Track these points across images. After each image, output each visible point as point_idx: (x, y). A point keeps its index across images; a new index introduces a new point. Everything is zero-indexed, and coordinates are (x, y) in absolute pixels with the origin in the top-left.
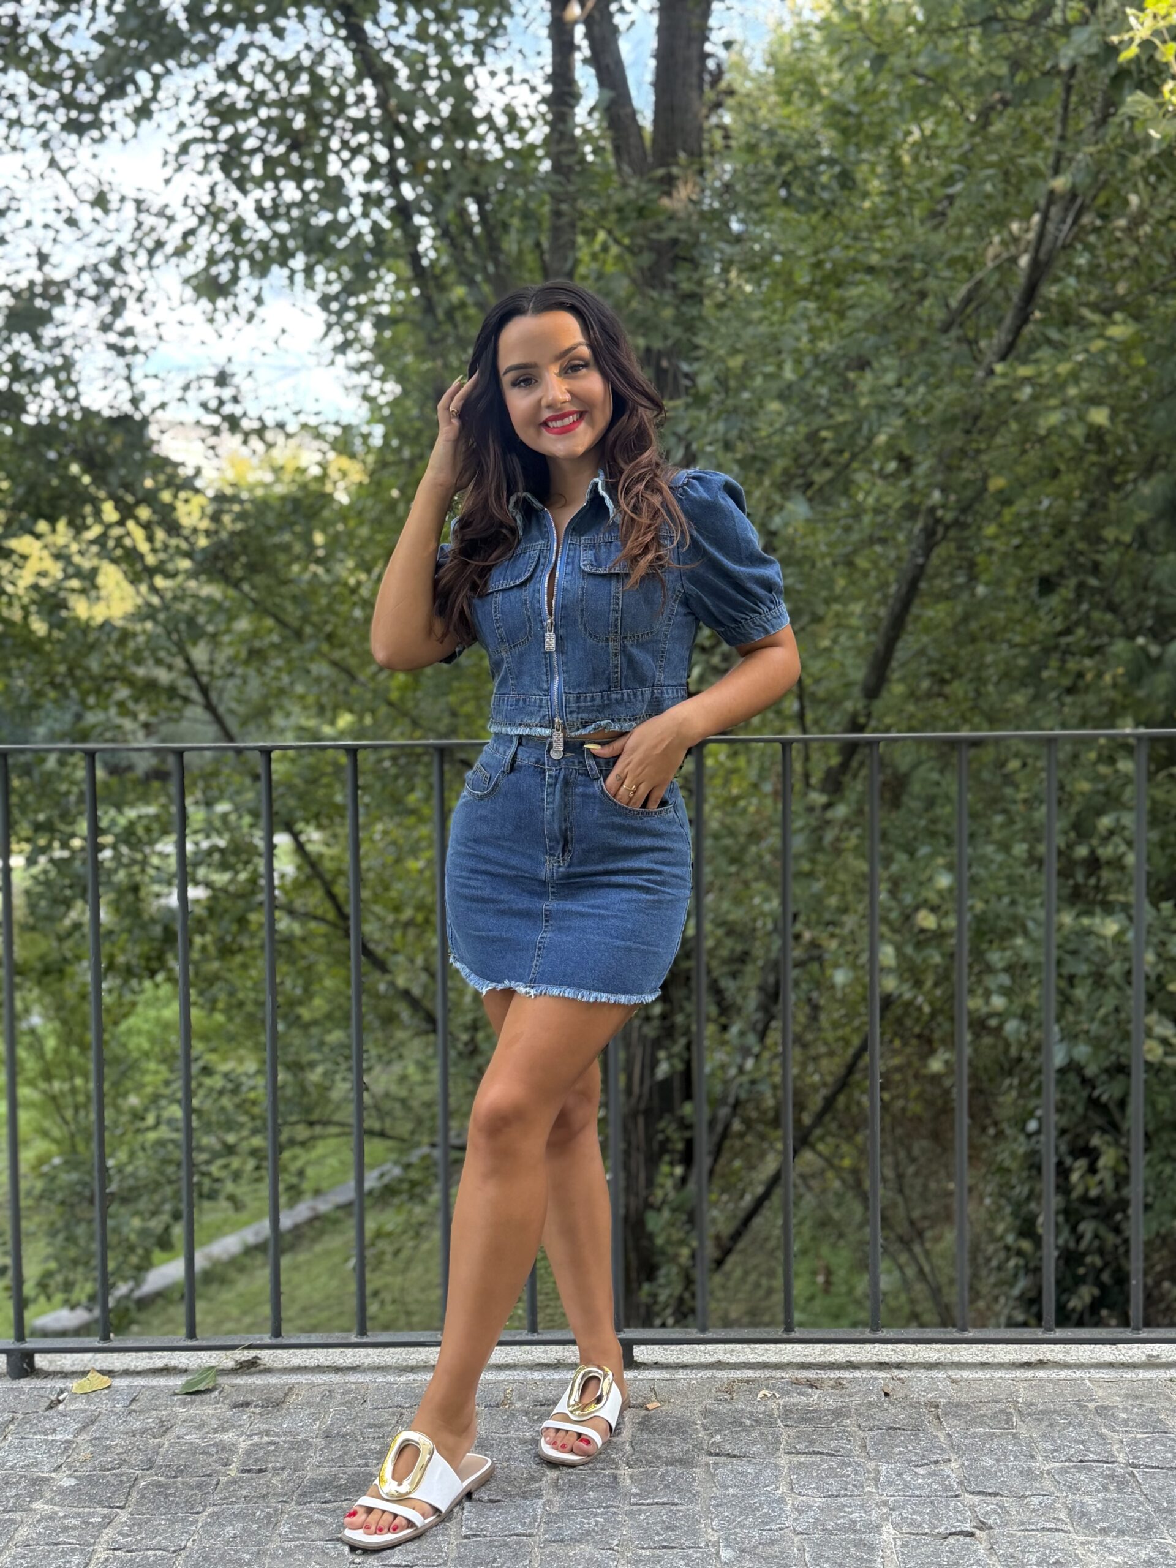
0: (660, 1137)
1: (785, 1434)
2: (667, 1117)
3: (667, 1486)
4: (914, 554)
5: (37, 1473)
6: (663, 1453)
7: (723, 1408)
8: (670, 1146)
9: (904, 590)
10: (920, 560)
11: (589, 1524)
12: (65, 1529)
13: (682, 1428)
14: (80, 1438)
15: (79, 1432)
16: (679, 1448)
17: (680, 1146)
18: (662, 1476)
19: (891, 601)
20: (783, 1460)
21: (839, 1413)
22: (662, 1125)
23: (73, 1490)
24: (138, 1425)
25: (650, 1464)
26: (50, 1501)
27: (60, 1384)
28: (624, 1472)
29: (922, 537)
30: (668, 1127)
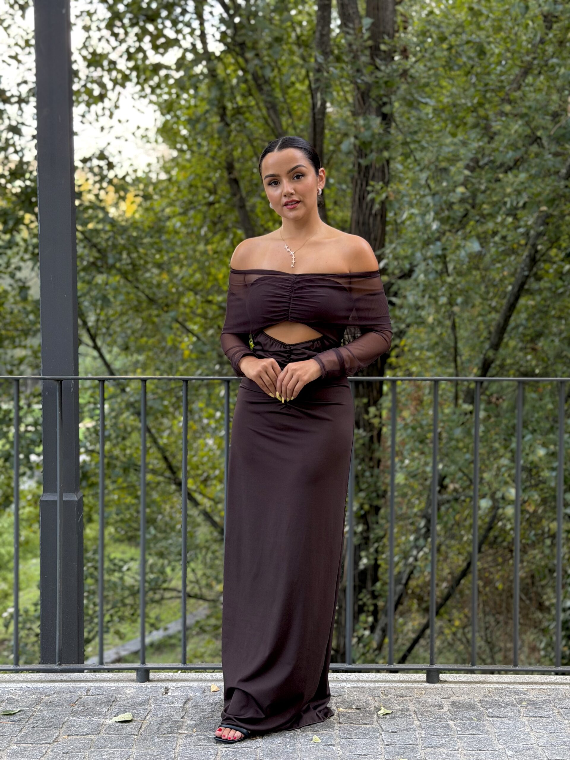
0: (360, 603)
1: (522, 710)
2: (364, 591)
3: (473, 728)
4: (523, 270)
5: (174, 719)
6: (467, 715)
7: (490, 699)
8: (366, 608)
9: (516, 289)
10: (526, 273)
11: (443, 741)
12: (200, 740)
13: (471, 706)
14: (186, 706)
15: (185, 703)
16: (472, 713)
17: (371, 608)
18: (470, 725)
19: (508, 296)
20: (524, 720)
21: (546, 702)
22: (361, 596)
23: (195, 726)
24: (211, 701)
25: (462, 719)
26: (186, 729)
27: (164, 684)
28: (451, 723)
29: (528, 260)
30: (365, 597)
